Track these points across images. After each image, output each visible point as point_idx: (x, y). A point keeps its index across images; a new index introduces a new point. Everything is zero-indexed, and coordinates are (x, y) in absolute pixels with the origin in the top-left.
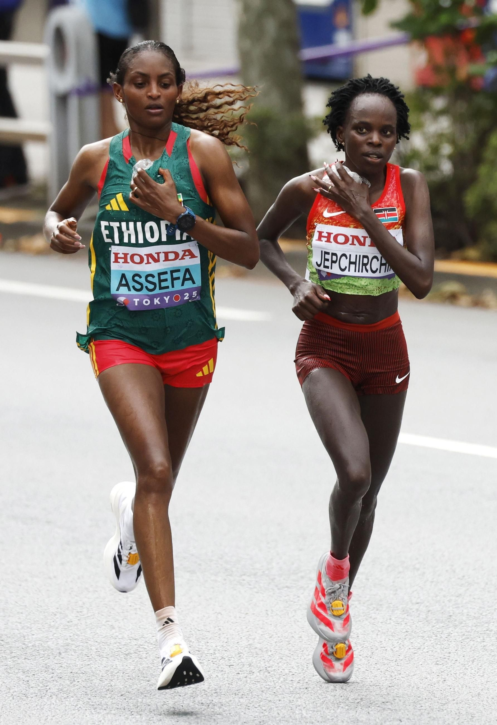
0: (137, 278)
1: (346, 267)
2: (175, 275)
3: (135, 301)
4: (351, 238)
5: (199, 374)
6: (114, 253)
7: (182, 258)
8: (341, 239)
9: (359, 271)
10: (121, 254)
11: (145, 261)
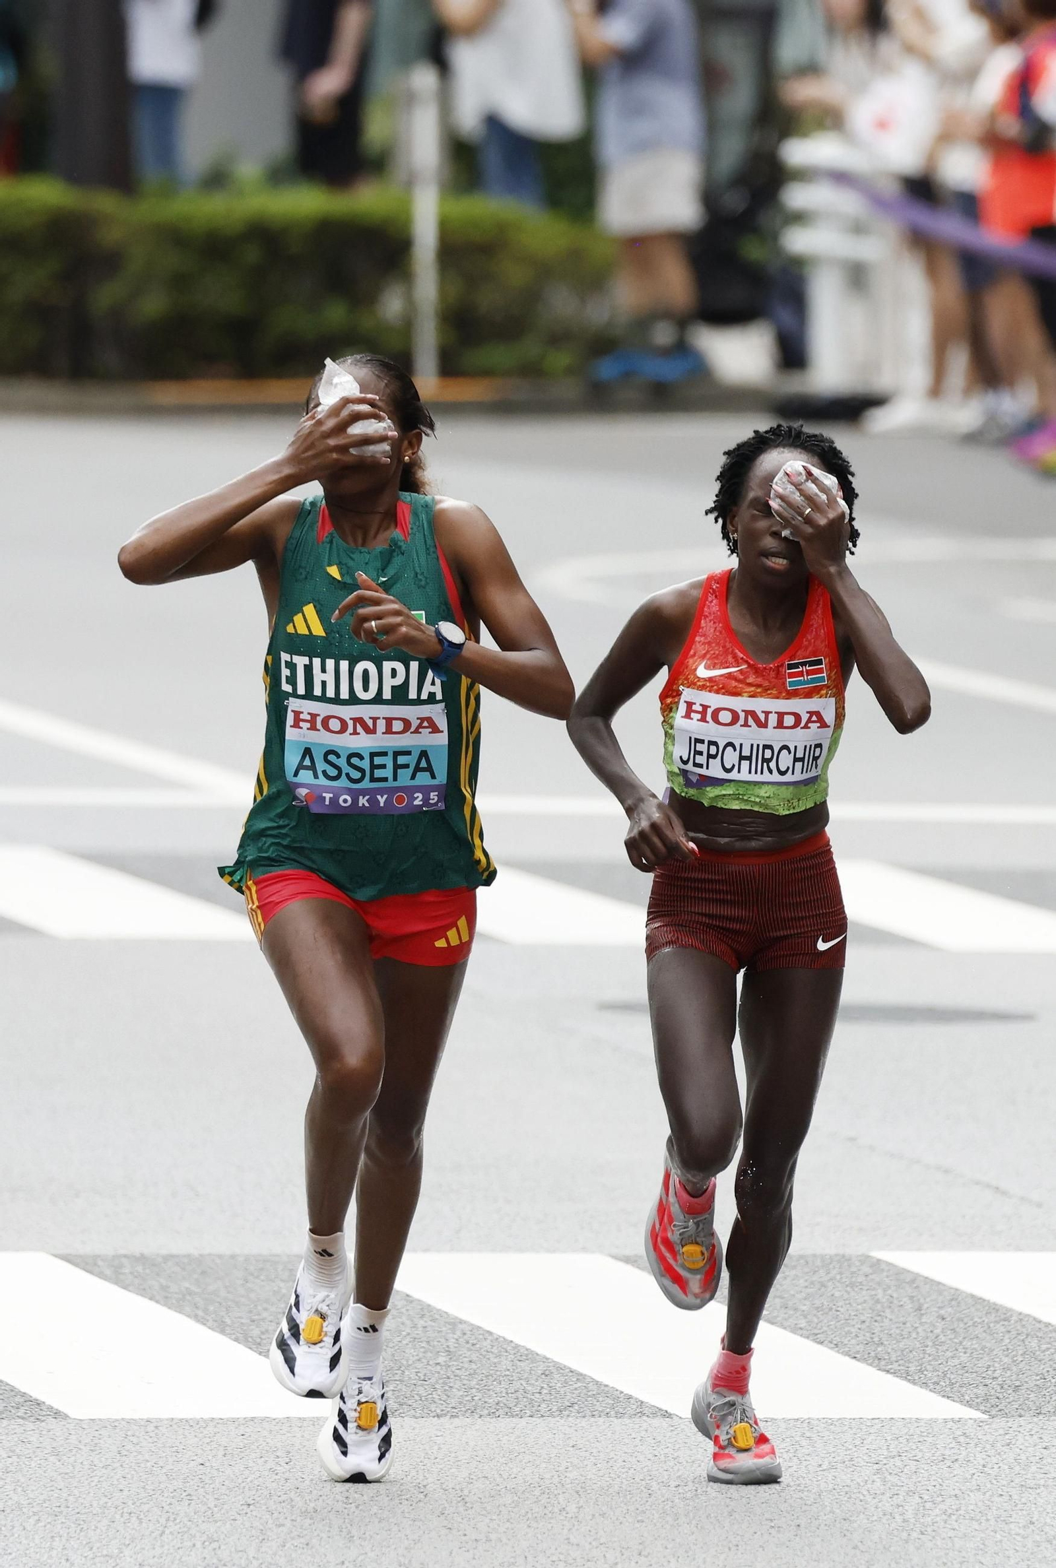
0: (331, 758)
1: (734, 766)
2: (402, 760)
3: (325, 798)
4: (742, 715)
5: (441, 943)
6: (292, 711)
7: (416, 731)
8: (725, 717)
9: (756, 773)
10: (305, 713)
11: (350, 729)
